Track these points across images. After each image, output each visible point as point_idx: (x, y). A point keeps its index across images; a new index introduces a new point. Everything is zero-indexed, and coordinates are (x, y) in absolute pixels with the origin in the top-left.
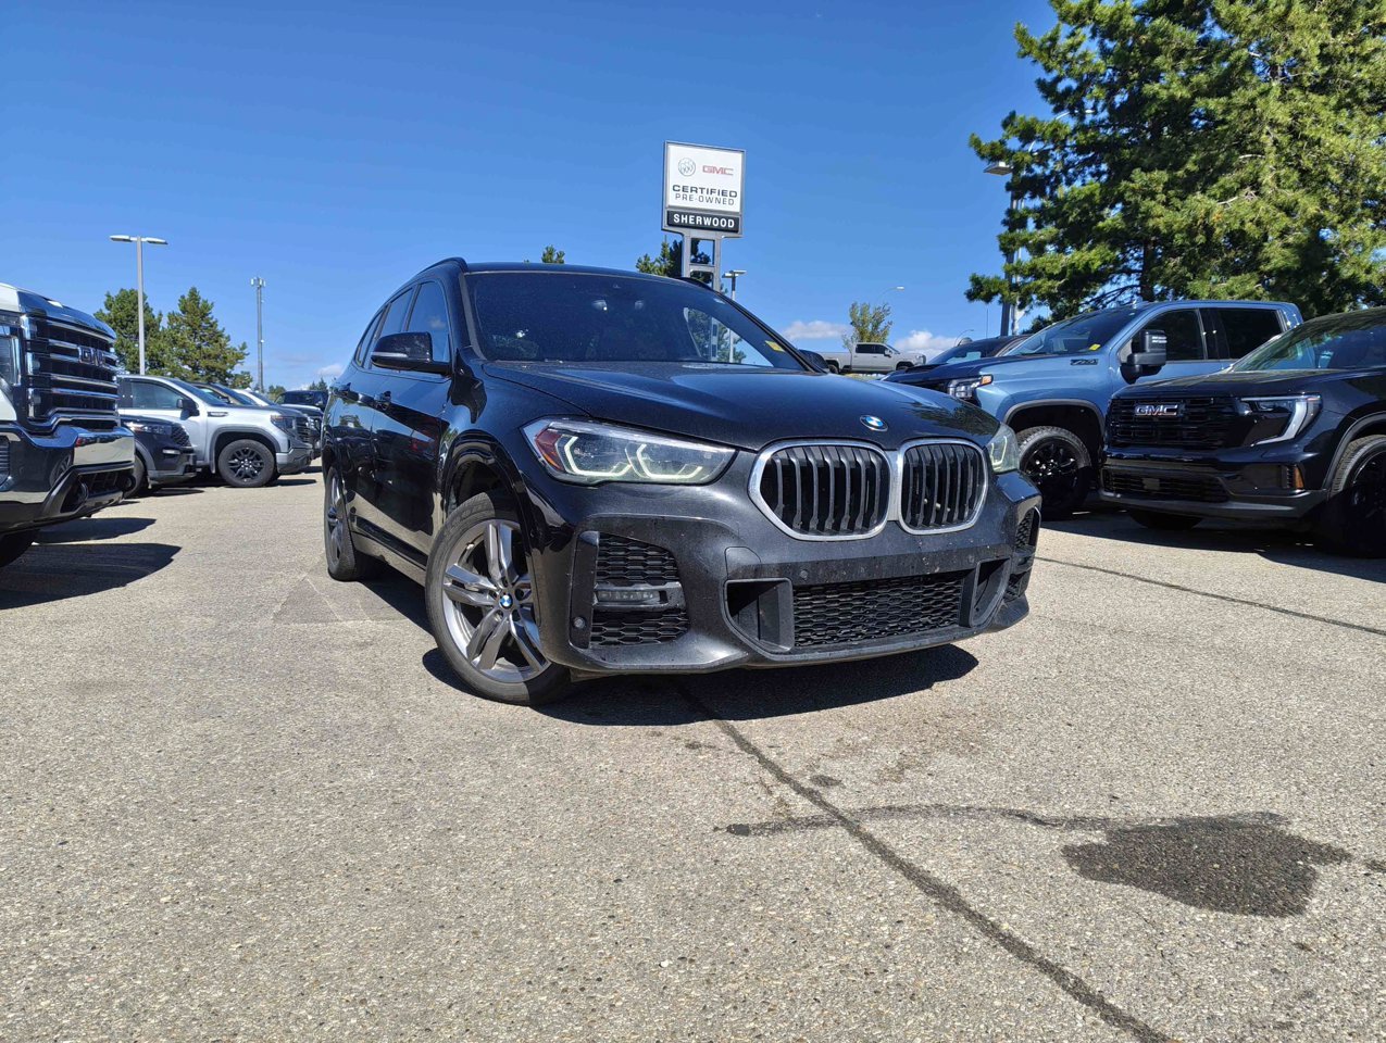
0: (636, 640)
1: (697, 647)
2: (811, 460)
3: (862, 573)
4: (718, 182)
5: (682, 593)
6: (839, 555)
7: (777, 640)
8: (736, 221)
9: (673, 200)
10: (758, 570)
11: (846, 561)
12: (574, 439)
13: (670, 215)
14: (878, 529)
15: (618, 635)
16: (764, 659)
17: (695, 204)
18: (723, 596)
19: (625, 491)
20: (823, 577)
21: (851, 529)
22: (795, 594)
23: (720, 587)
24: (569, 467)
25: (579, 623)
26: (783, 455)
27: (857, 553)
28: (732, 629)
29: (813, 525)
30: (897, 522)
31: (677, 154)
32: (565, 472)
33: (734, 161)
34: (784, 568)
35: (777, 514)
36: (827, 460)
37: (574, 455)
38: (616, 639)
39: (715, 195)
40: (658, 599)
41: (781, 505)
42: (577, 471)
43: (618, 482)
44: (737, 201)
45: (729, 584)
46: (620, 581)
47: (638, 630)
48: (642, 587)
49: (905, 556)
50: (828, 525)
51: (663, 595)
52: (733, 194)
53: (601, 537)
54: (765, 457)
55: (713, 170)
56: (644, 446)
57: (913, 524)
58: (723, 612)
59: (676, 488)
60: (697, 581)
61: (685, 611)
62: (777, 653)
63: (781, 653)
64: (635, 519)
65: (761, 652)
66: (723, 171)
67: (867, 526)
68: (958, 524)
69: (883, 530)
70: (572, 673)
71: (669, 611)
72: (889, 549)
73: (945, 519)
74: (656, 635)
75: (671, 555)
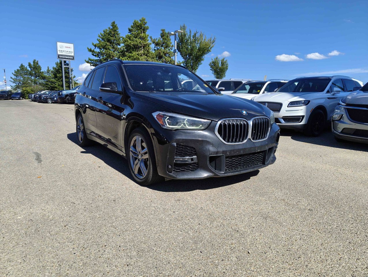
0: (184, 171)
1: (200, 173)
2: (230, 123)
3: (242, 153)
4: (69, 50)
5: (197, 159)
6: (237, 148)
7: (221, 170)
8: (73, 57)
9: (59, 53)
10: (217, 153)
11: (238, 149)
12: (168, 117)
13: (59, 56)
14: (245, 141)
15: (179, 169)
16: (217, 175)
17: (64, 54)
18: (208, 159)
19: (183, 132)
20: (233, 154)
21: (239, 141)
22: (226, 158)
23: (208, 158)
24: (166, 125)
25: (170, 167)
26: (223, 122)
27: (241, 147)
28: (210, 168)
29: (230, 140)
30: (250, 139)
31: (59, 44)
32: (165, 126)
33: (72, 46)
34: (224, 152)
35: (222, 138)
36: (234, 123)
37: (168, 122)
38: (179, 171)
39: (68, 52)
40: (191, 160)
41: (223, 135)
42: (168, 126)
43: (180, 129)
44: (73, 53)
45: (210, 157)
46: (181, 156)
47: (184, 168)
48: (187, 157)
49: (252, 148)
50: (234, 140)
51: (192, 159)
52: (72, 52)
53: (176, 144)
54: (219, 122)
55: (67, 47)
56: (186, 119)
57: (253, 139)
58: (208, 164)
59: (195, 131)
60: (201, 156)
61: (197, 164)
62: (221, 174)
63: (222, 174)
64: (186, 140)
65: (217, 174)
66: (69, 48)
67: (243, 140)
68: (264, 138)
69: (247, 141)
70: (165, 179)
71: (193, 163)
72: (248, 146)
73: (261, 138)
74: (189, 169)
75: (194, 149)
